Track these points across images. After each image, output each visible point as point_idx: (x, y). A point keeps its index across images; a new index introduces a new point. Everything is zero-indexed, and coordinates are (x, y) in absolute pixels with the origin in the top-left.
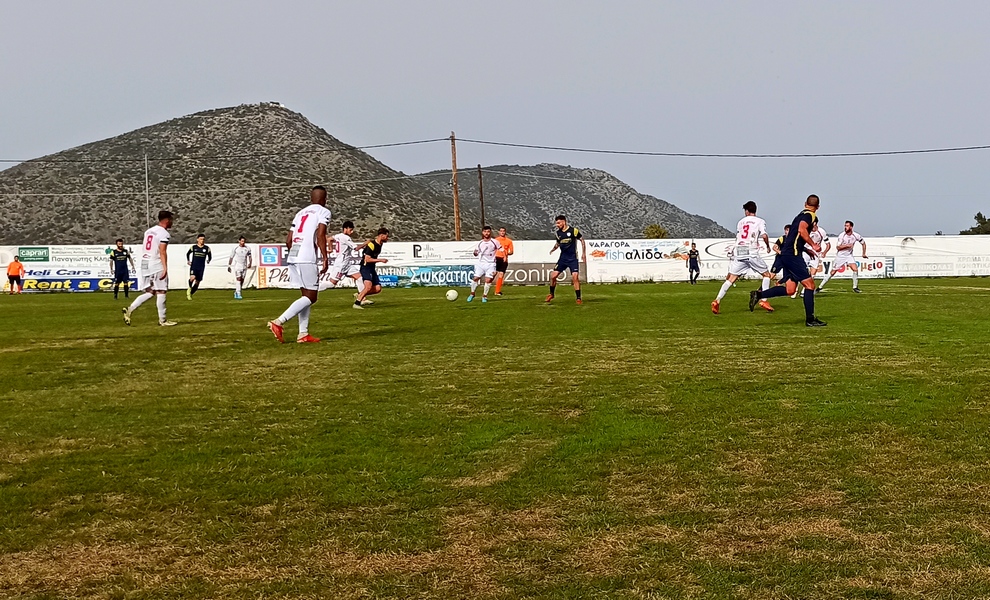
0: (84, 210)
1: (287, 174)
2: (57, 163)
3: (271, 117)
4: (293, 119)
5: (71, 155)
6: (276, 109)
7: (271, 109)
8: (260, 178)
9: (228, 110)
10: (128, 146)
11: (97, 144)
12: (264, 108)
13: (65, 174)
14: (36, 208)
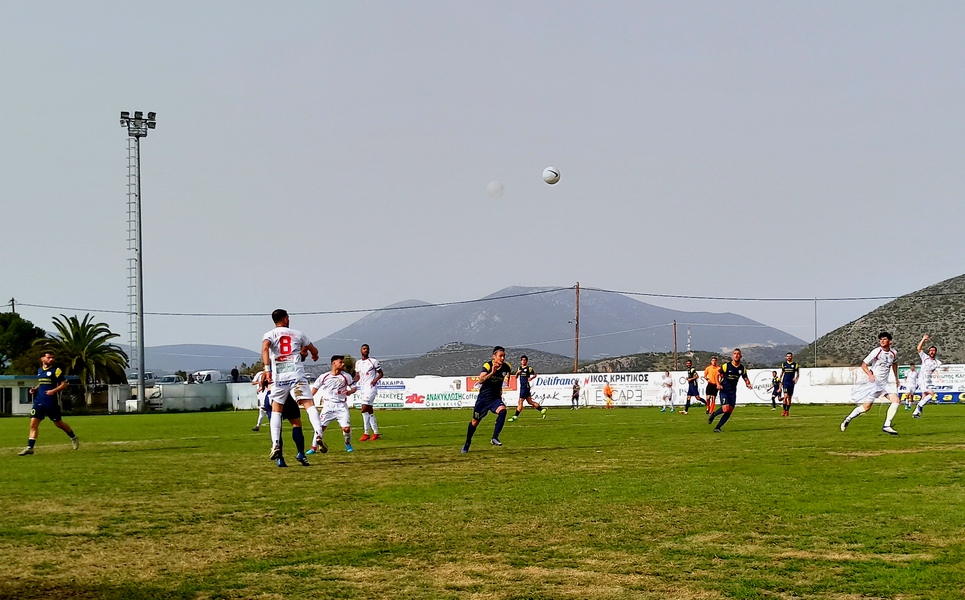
0: (944, 335)
2: (923, 297)
5: (934, 291)
14: (907, 334)
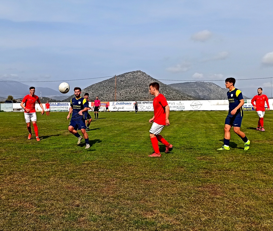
1: (142, 85)
2: (98, 85)
3: (139, 73)
4: (144, 73)
5: (101, 83)
6: (140, 72)
7: (139, 72)
8: (137, 87)
9: (130, 72)
10: (111, 80)
11: (106, 81)
12: (137, 72)
13: (100, 87)
